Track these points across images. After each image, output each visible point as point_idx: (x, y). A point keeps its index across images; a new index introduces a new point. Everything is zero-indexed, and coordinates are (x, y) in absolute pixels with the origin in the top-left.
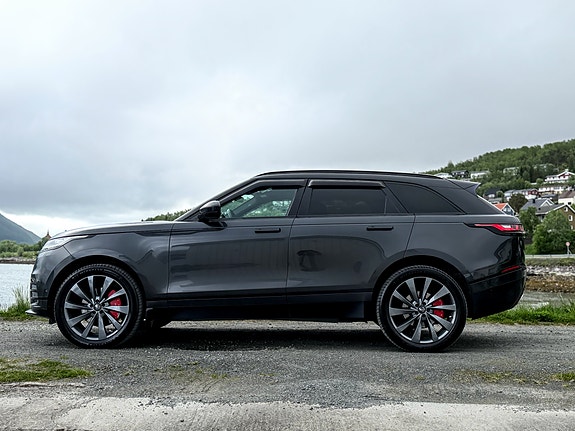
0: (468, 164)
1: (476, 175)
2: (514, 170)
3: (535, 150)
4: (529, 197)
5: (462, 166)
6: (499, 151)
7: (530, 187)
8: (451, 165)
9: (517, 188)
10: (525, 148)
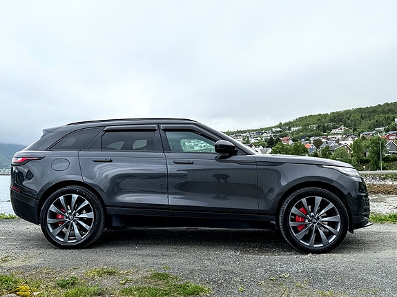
0: (290, 123)
1: (294, 129)
2: (315, 126)
3: (325, 116)
4: (323, 140)
5: (286, 124)
6: (306, 116)
7: (324, 135)
8: (281, 124)
9: (316, 136)
10: (320, 115)
